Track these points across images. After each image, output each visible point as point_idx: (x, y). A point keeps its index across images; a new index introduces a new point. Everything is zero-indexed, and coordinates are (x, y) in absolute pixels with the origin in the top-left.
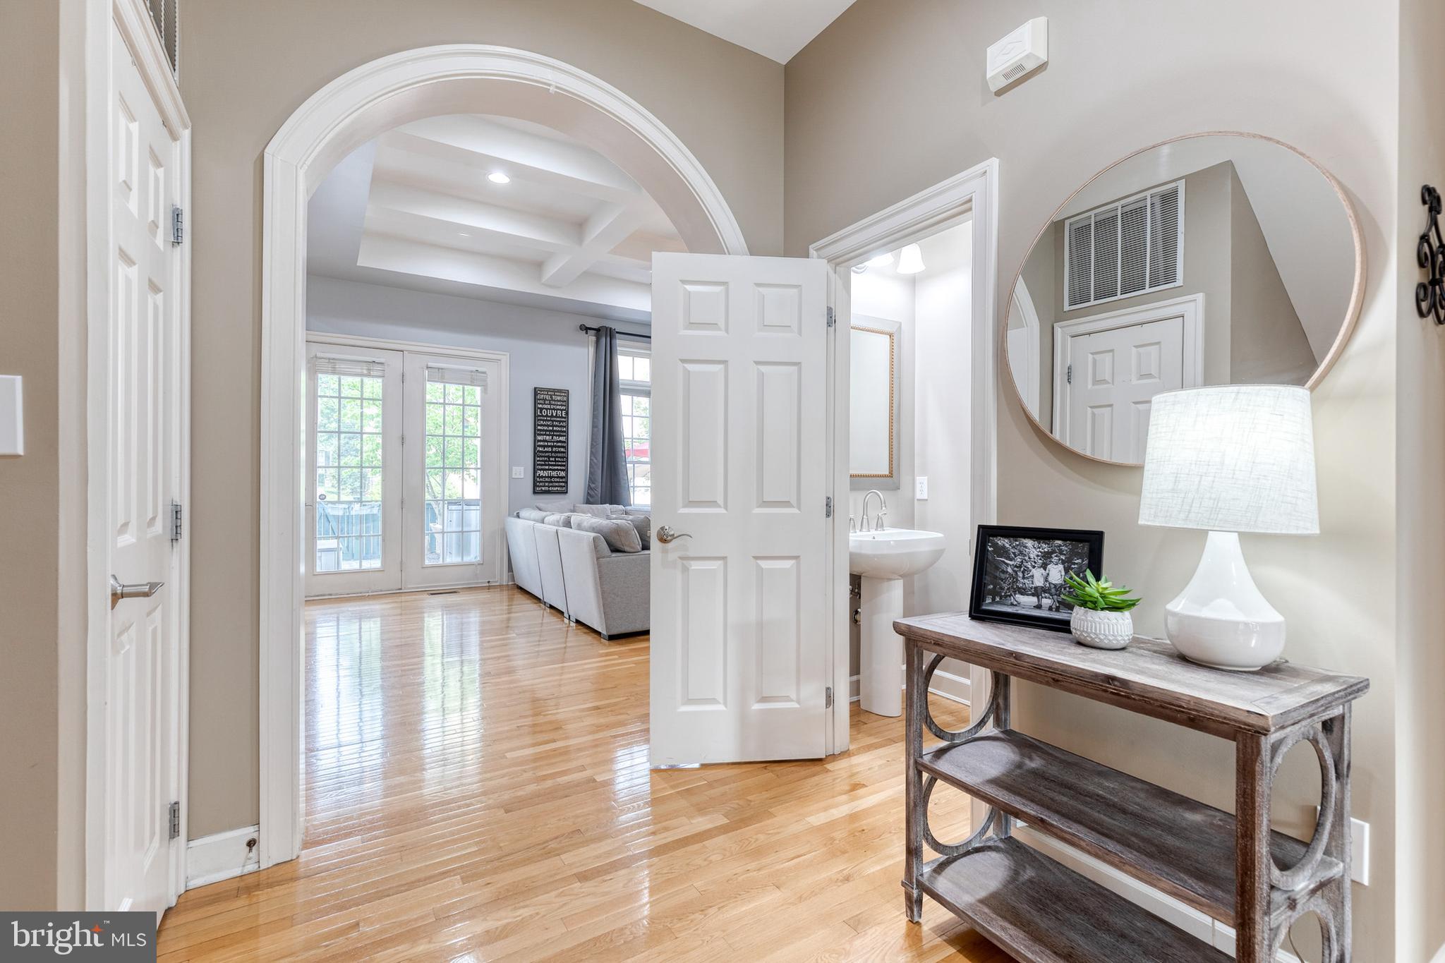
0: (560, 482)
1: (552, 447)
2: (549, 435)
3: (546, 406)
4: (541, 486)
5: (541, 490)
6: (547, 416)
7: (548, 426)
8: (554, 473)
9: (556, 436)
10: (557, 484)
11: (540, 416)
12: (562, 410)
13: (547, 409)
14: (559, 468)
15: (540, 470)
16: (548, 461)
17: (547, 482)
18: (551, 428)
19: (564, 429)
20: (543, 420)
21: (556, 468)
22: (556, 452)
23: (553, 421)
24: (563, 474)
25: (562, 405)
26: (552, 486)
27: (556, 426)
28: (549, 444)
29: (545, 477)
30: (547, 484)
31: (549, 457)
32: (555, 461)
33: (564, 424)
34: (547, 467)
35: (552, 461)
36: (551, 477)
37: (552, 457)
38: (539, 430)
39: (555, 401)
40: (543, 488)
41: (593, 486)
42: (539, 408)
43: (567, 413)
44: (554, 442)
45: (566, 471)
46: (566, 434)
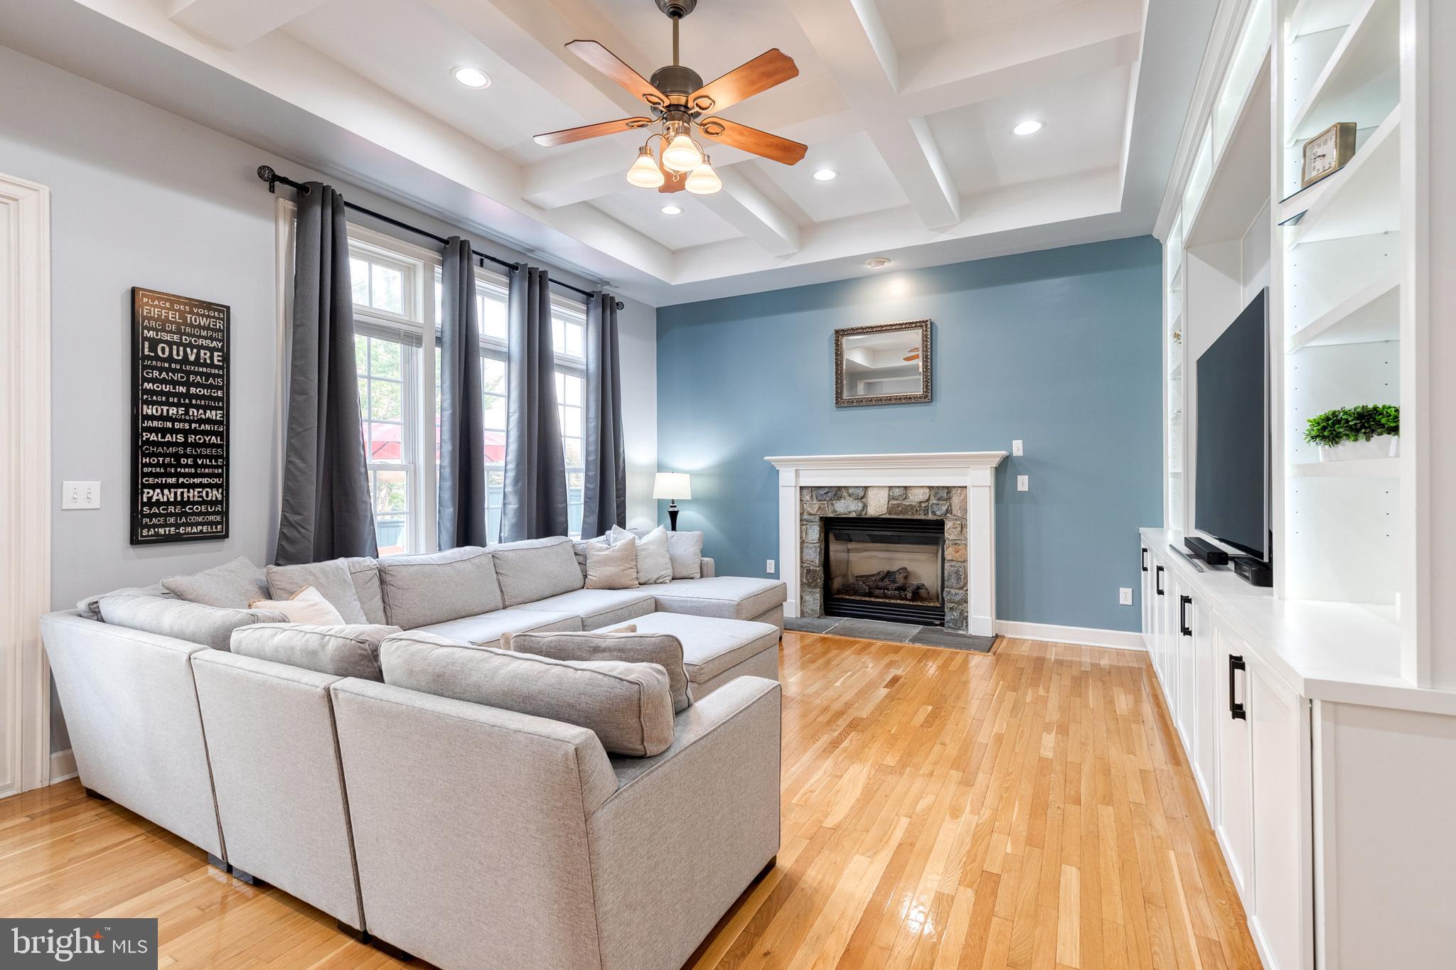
0: (208, 513)
1: (186, 433)
2: (178, 405)
3: (168, 337)
4: (154, 526)
5: (157, 534)
6: (170, 359)
7: (174, 383)
8: (193, 494)
9: (198, 407)
10: (200, 519)
11: (149, 357)
12: (212, 350)
13: (170, 344)
14: (205, 481)
15: (153, 487)
16: (176, 467)
17: (171, 515)
18: (183, 389)
19: (220, 394)
20: (161, 370)
21: (197, 481)
22: (195, 445)
23: (188, 373)
24: (215, 494)
25: (212, 339)
26: (186, 525)
27: (197, 385)
28: (177, 425)
29: (168, 503)
30: (172, 520)
31: (177, 456)
32: (195, 465)
33: (219, 382)
34: (172, 481)
35: (187, 466)
36: (183, 504)
37: (187, 456)
38: (146, 391)
39: (191, 325)
40: (161, 531)
41: (294, 518)
42: (145, 339)
43: (226, 358)
44: (190, 422)
45: (225, 487)
46: (224, 404)
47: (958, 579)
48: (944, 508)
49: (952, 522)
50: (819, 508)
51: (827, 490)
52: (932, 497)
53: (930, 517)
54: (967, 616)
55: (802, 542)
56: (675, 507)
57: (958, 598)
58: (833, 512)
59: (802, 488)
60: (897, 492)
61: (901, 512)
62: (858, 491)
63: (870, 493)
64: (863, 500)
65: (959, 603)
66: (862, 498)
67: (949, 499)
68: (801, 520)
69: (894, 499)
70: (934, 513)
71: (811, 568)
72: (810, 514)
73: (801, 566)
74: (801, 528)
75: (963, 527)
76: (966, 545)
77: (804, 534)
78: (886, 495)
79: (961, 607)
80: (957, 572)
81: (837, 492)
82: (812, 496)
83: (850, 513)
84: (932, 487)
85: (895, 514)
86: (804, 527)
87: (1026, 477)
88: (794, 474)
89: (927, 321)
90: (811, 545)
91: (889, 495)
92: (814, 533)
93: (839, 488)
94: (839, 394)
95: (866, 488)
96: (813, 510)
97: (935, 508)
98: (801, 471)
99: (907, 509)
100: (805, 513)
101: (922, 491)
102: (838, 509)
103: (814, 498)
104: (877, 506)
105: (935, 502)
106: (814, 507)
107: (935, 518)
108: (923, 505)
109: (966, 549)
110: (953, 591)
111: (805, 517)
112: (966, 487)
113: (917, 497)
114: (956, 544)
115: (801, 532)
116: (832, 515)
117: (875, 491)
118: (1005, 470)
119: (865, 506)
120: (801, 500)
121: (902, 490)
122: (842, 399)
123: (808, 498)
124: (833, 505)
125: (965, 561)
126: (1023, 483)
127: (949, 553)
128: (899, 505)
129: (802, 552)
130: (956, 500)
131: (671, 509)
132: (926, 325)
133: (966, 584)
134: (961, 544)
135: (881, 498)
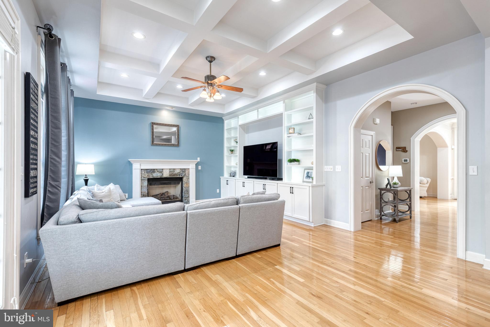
8: (35, 173)
10: (35, 185)
47: (187, 191)
48: (184, 174)
49: (186, 178)
50: (148, 175)
51: (150, 170)
52: (181, 171)
53: (181, 176)
54: (189, 201)
55: (141, 186)
56: (87, 177)
57: (187, 196)
58: (152, 177)
59: (141, 169)
60: (172, 170)
61: (173, 176)
62: (160, 170)
63: (164, 171)
64: (162, 173)
65: (187, 198)
66: (162, 172)
67: (185, 172)
68: (141, 180)
69: (171, 172)
70: (181, 175)
71: (145, 194)
72: (144, 177)
73: (141, 194)
74: (141, 182)
75: (188, 178)
76: (189, 183)
77: (142, 184)
78: (169, 171)
79: (187, 199)
80: (187, 190)
81: (153, 171)
82: (145, 172)
83: (158, 176)
84: (181, 169)
85: (171, 176)
86: (142, 182)
87: (200, 166)
88: (139, 165)
89: (179, 125)
90: (145, 187)
91: (170, 171)
92: (146, 183)
93: (154, 169)
94: (153, 141)
95: (163, 169)
96: (145, 176)
97: (182, 174)
98: (141, 164)
99: (174, 175)
100: (142, 177)
101: (178, 170)
102: (154, 176)
103: (146, 172)
104: (166, 174)
105: (182, 173)
106: (146, 175)
107: (181, 177)
108: (179, 173)
109: (189, 184)
110: (186, 195)
111: (142, 178)
112: (189, 169)
113: (177, 171)
114: (187, 183)
115: (141, 183)
116: (152, 178)
117: (165, 170)
118: (197, 165)
119: (163, 174)
120: (141, 173)
121: (173, 170)
122: (153, 143)
123: (143, 172)
124: (152, 174)
125: (189, 187)
126: (200, 167)
127: (185, 185)
128: (172, 174)
129: (141, 190)
130: (187, 172)
131: (86, 178)
132: (178, 127)
133: (189, 192)
134: (188, 183)
135: (167, 172)
